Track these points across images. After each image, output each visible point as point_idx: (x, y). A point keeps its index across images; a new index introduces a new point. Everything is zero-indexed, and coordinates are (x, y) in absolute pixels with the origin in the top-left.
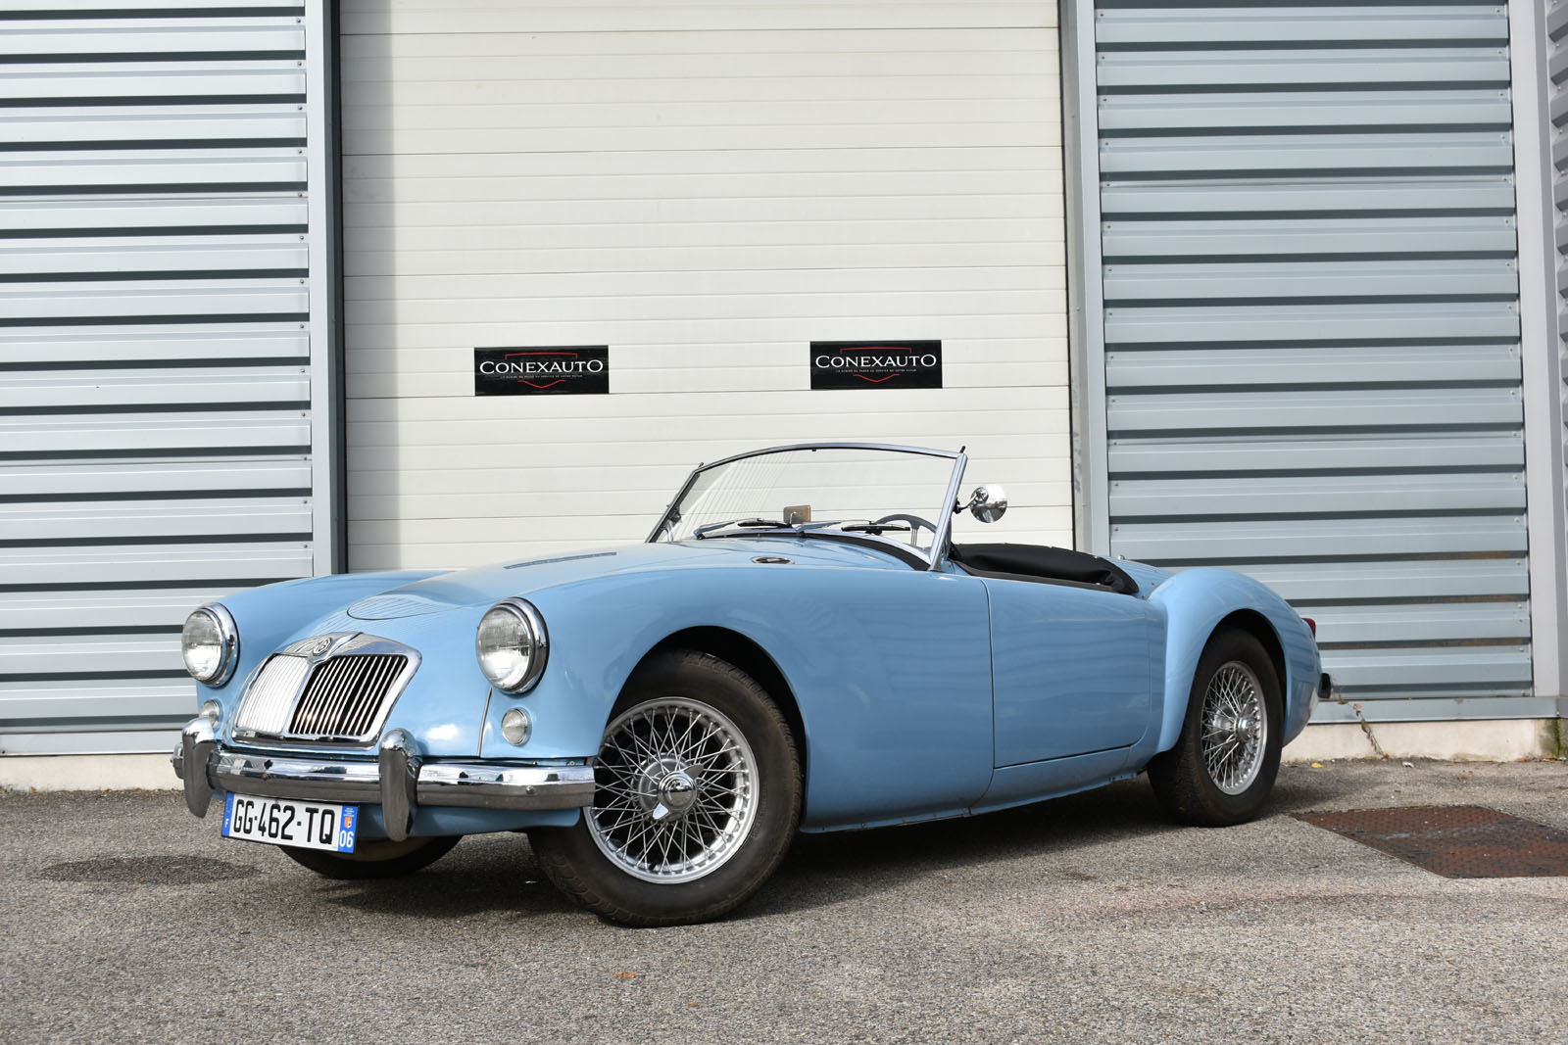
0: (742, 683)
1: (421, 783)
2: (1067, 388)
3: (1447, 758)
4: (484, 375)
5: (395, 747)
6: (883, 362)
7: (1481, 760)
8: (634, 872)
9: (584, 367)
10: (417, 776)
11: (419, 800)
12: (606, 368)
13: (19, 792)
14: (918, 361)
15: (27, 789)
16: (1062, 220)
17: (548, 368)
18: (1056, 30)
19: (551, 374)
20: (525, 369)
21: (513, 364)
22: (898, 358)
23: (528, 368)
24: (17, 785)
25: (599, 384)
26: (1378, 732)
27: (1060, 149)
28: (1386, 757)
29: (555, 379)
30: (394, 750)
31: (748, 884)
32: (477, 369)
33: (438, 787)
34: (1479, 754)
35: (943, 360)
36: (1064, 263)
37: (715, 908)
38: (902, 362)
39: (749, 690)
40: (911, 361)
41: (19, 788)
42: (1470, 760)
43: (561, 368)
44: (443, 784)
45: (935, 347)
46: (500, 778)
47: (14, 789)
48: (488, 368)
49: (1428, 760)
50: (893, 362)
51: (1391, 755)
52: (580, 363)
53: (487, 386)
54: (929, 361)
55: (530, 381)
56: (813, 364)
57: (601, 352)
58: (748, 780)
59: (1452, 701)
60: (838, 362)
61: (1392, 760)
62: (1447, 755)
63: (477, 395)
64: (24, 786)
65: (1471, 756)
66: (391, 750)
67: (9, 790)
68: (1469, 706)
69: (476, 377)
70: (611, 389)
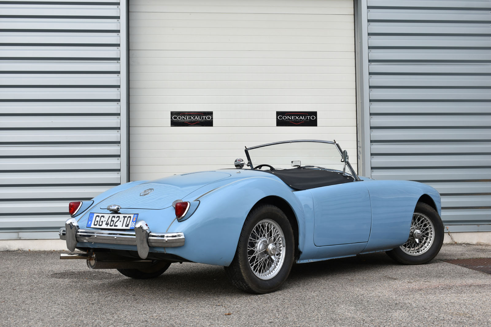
2: (356, 127)
3: (474, 244)
4: (174, 120)
6: (299, 118)
7: (485, 244)
9: (205, 118)
12: (212, 118)
13: (25, 251)
14: (310, 118)
15: (27, 250)
16: (355, 75)
17: (194, 118)
18: (353, 16)
19: (195, 120)
20: (186, 118)
21: (183, 117)
22: (304, 117)
23: (188, 118)
24: (24, 249)
25: (210, 124)
26: (454, 235)
27: (354, 52)
28: (456, 243)
29: (196, 122)
32: (171, 118)
34: (485, 242)
35: (317, 118)
36: (355, 88)
38: (305, 118)
40: (307, 118)
41: (25, 249)
42: (482, 244)
43: (198, 118)
45: (315, 114)
47: (23, 250)
48: (175, 118)
49: (469, 244)
50: (302, 118)
51: (457, 242)
52: (204, 117)
53: (174, 124)
54: (313, 118)
55: (188, 122)
56: (277, 118)
57: (211, 113)
59: (476, 225)
60: (285, 118)
61: (458, 244)
62: (474, 242)
63: (171, 126)
64: (27, 249)
65: (482, 243)
67: (22, 250)
68: (481, 227)
69: (171, 121)
70: (213, 126)
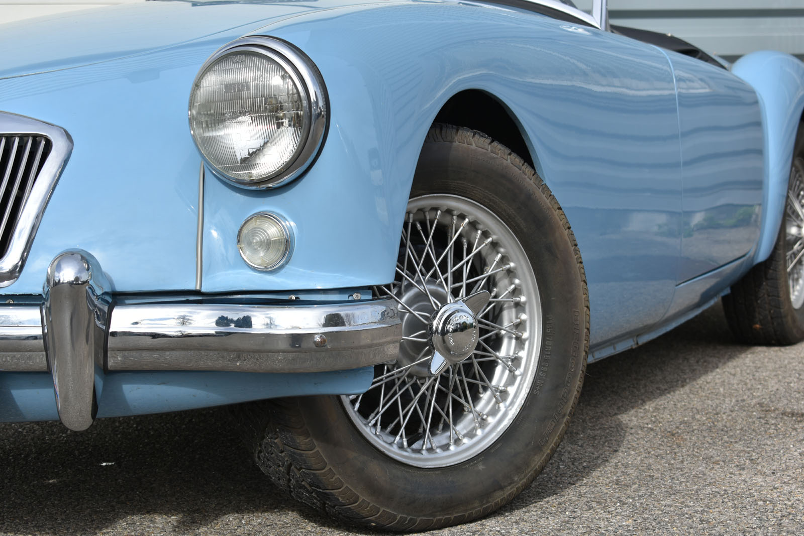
0: (524, 173)
1: (114, 334)
5: (77, 279)
8: (394, 451)
10: (108, 326)
11: (111, 363)
30: (76, 284)
31: (536, 458)
33: (149, 340)
37: (499, 497)
39: (532, 182)
44: (154, 336)
46: (246, 322)
58: (524, 311)
66: (71, 284)
